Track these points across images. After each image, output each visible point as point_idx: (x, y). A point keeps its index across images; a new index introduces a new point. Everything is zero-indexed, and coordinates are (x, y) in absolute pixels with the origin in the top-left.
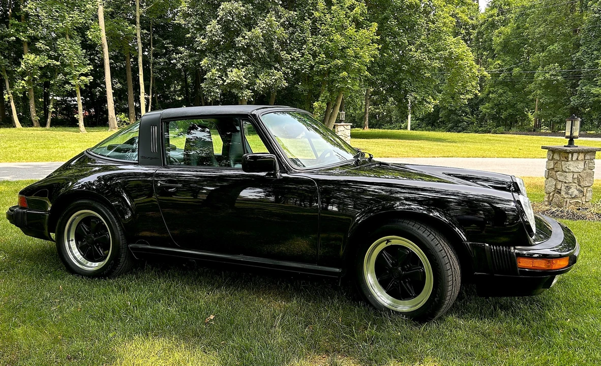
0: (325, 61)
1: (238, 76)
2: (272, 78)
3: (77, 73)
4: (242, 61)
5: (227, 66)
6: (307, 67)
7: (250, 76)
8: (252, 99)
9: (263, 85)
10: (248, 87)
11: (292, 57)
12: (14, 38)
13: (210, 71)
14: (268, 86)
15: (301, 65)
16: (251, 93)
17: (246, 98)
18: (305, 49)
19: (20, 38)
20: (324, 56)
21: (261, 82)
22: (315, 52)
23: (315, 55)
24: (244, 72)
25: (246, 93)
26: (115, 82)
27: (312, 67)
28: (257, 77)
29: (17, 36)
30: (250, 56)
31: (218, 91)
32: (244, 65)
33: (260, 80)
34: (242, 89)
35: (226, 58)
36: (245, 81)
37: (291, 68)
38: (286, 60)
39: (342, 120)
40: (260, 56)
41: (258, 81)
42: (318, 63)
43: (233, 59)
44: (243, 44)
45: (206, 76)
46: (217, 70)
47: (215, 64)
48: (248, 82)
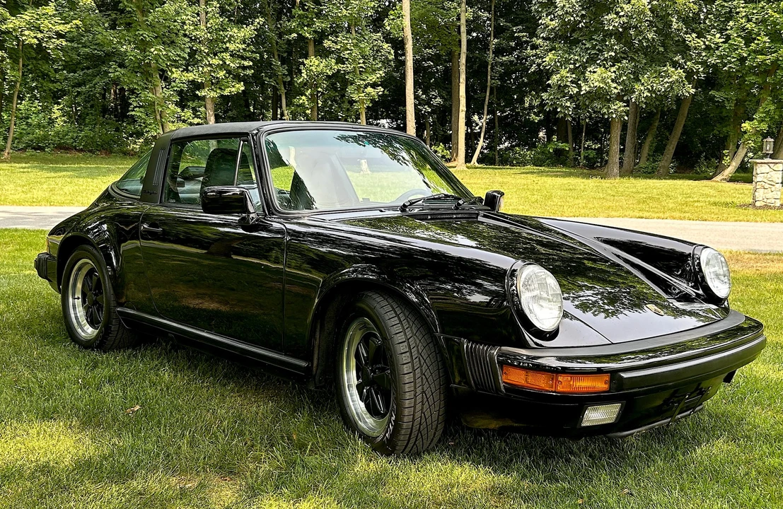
0: (770, 48)
1: (603, 80)
2: (665, 81)
3: (362, 82)
4: (613, 54)
5: (587, 62)
6: (733, 60)
7: (625, 78)
8: (626, 118)
9: (646, 94)
10: (619, 97)
11: (707, 43)
12: (296, 35)
13: (557, 72)
14: (656, 94)
15: (721, 57)
16: (625, 106)
17: (614, 116)
18: (732, 29)
19: (303, 34)
20: (766, 39)
21: (642, 88)
22: (750, 33)
23: (749, 39)
24: (615, 72)
25: (616, 107)
26: (433, 95)
27: (742, 60)
28: (637, 80)
29: (300, 32)
30: (629, 44)
31: (568, 104)
32: (615, 60)
33: (643, 84)
34: (609, 101)
35: (588, 49)
36: (615, 88)
37: (704, 63)
38: (695, 48)
39: (768, 154)
40: (645, 44)
41: (638, 87)
42: (755, 52)
43: (599, 50)
44: (616, 25)
45: (550, 82)
46: (571, 71)
47: (567, 61)
48: (622, 90)
